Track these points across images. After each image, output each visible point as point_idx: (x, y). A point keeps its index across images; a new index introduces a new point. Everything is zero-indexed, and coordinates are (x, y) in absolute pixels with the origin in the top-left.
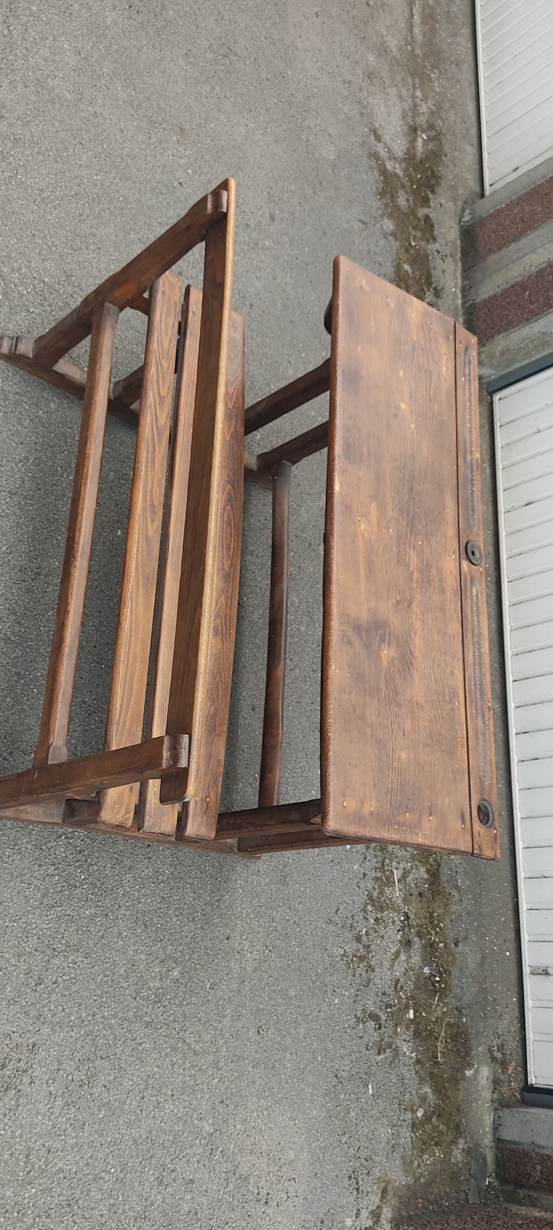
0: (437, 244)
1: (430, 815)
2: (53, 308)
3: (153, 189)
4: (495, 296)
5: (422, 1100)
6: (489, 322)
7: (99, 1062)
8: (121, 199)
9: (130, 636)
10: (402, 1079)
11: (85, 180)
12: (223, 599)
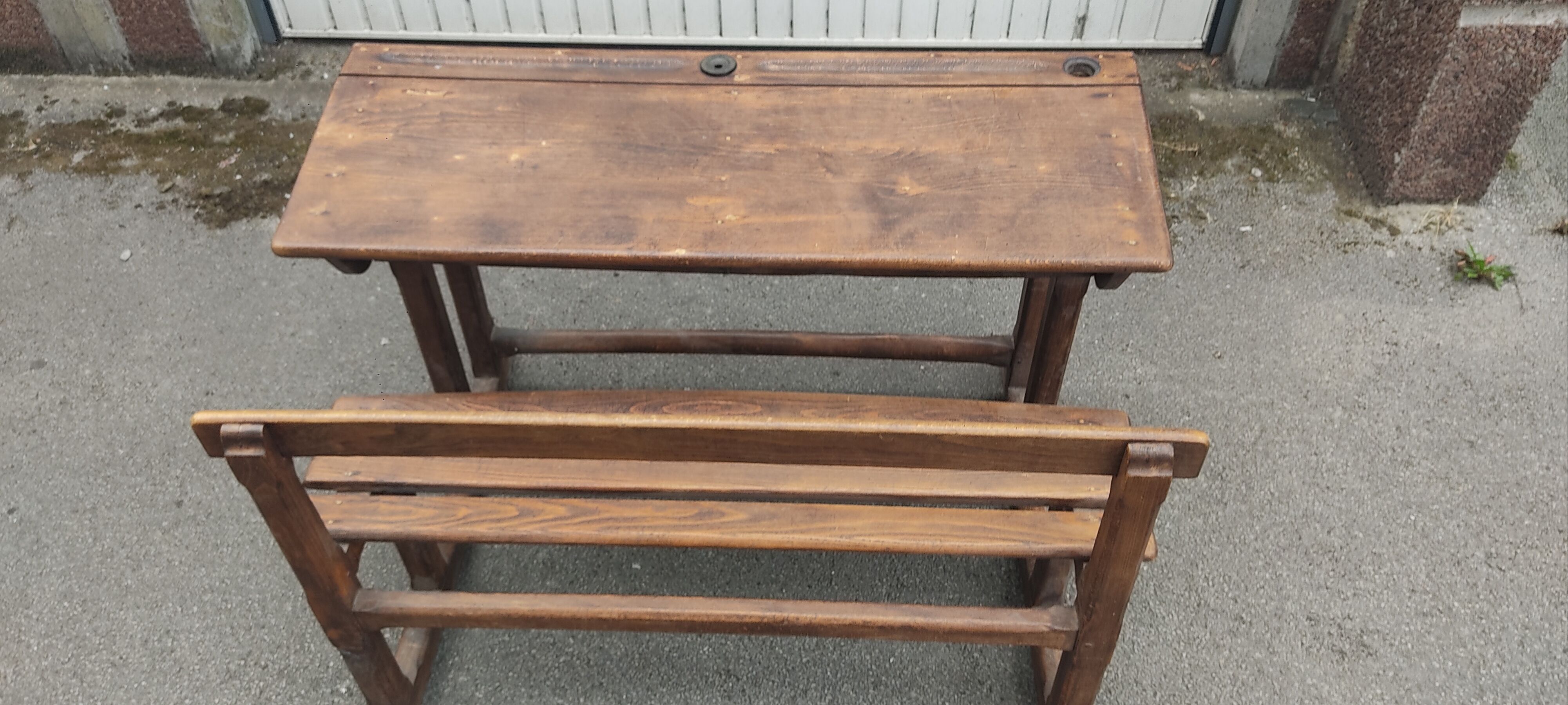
0: (25, 110)
1: (1110, 136)
2: (294, 694)
3: (32, 554)
4: (122, 25)
5: (1242, 171)
6: (166, 36)
8: (66, 604)
9: (903, 534)
10: (1224, 193)
11: (45, 663)
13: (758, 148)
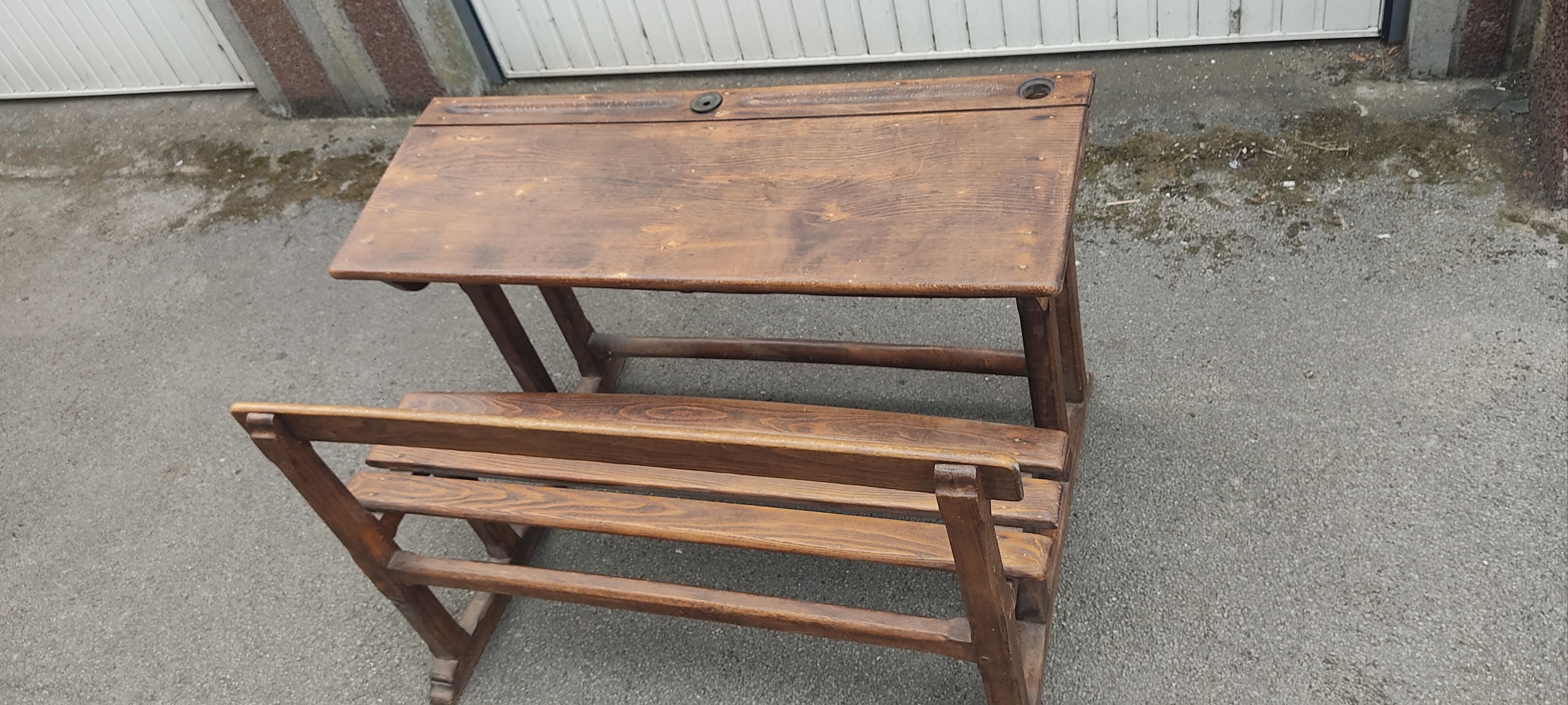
0: (316, 148)
1: (1037, 159)
2: (395, 634)
3: (244, 507)
4: (381, 75)
5: (1399, 171)
6: (414, 82)
7: (1349, 580)
8: (257, 548)
9: (810, 538)
10: (1371, 196)
11: (233, 592)
12: (764, 421)
13: (718, 178)
